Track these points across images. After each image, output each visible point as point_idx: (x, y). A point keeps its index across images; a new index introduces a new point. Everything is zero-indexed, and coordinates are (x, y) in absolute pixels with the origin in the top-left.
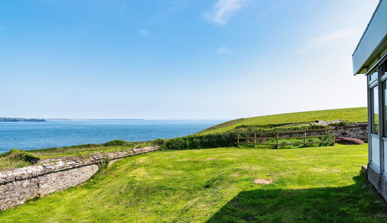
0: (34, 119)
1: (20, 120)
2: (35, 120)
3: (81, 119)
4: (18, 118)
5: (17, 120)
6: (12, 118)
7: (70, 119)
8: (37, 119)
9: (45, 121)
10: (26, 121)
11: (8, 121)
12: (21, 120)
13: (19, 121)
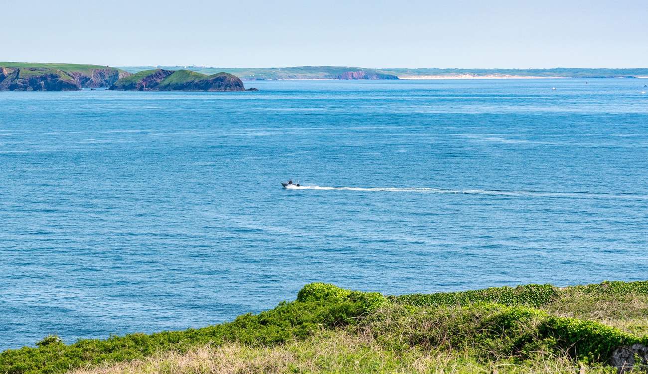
0: (166, 73)
1: (75, 81)
2: (173, 79)
3: (479, 72)
4: (64, 68)
5: (64, 78)
6: (33, 68)
7: (405, 71)
8: (183, 72)
9: (237, 85)
10: (113, 88)
11: (12, 88)
12: (85, 82)
13: (73, 87)
